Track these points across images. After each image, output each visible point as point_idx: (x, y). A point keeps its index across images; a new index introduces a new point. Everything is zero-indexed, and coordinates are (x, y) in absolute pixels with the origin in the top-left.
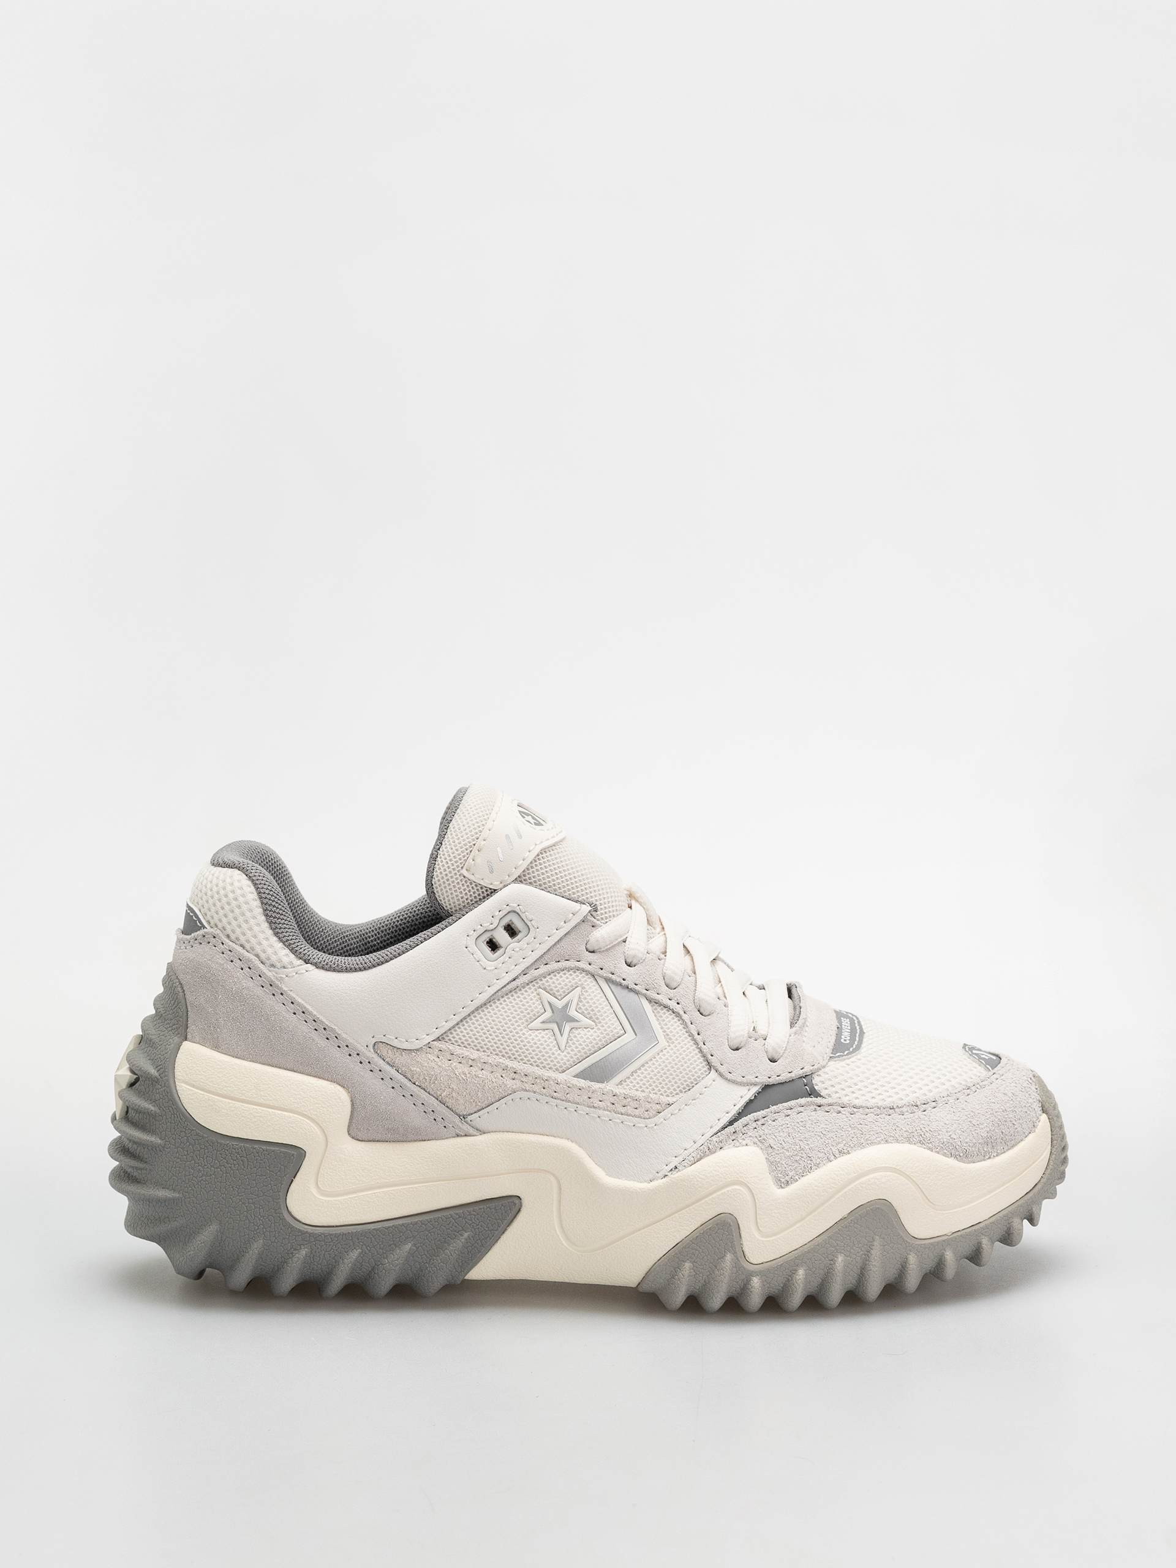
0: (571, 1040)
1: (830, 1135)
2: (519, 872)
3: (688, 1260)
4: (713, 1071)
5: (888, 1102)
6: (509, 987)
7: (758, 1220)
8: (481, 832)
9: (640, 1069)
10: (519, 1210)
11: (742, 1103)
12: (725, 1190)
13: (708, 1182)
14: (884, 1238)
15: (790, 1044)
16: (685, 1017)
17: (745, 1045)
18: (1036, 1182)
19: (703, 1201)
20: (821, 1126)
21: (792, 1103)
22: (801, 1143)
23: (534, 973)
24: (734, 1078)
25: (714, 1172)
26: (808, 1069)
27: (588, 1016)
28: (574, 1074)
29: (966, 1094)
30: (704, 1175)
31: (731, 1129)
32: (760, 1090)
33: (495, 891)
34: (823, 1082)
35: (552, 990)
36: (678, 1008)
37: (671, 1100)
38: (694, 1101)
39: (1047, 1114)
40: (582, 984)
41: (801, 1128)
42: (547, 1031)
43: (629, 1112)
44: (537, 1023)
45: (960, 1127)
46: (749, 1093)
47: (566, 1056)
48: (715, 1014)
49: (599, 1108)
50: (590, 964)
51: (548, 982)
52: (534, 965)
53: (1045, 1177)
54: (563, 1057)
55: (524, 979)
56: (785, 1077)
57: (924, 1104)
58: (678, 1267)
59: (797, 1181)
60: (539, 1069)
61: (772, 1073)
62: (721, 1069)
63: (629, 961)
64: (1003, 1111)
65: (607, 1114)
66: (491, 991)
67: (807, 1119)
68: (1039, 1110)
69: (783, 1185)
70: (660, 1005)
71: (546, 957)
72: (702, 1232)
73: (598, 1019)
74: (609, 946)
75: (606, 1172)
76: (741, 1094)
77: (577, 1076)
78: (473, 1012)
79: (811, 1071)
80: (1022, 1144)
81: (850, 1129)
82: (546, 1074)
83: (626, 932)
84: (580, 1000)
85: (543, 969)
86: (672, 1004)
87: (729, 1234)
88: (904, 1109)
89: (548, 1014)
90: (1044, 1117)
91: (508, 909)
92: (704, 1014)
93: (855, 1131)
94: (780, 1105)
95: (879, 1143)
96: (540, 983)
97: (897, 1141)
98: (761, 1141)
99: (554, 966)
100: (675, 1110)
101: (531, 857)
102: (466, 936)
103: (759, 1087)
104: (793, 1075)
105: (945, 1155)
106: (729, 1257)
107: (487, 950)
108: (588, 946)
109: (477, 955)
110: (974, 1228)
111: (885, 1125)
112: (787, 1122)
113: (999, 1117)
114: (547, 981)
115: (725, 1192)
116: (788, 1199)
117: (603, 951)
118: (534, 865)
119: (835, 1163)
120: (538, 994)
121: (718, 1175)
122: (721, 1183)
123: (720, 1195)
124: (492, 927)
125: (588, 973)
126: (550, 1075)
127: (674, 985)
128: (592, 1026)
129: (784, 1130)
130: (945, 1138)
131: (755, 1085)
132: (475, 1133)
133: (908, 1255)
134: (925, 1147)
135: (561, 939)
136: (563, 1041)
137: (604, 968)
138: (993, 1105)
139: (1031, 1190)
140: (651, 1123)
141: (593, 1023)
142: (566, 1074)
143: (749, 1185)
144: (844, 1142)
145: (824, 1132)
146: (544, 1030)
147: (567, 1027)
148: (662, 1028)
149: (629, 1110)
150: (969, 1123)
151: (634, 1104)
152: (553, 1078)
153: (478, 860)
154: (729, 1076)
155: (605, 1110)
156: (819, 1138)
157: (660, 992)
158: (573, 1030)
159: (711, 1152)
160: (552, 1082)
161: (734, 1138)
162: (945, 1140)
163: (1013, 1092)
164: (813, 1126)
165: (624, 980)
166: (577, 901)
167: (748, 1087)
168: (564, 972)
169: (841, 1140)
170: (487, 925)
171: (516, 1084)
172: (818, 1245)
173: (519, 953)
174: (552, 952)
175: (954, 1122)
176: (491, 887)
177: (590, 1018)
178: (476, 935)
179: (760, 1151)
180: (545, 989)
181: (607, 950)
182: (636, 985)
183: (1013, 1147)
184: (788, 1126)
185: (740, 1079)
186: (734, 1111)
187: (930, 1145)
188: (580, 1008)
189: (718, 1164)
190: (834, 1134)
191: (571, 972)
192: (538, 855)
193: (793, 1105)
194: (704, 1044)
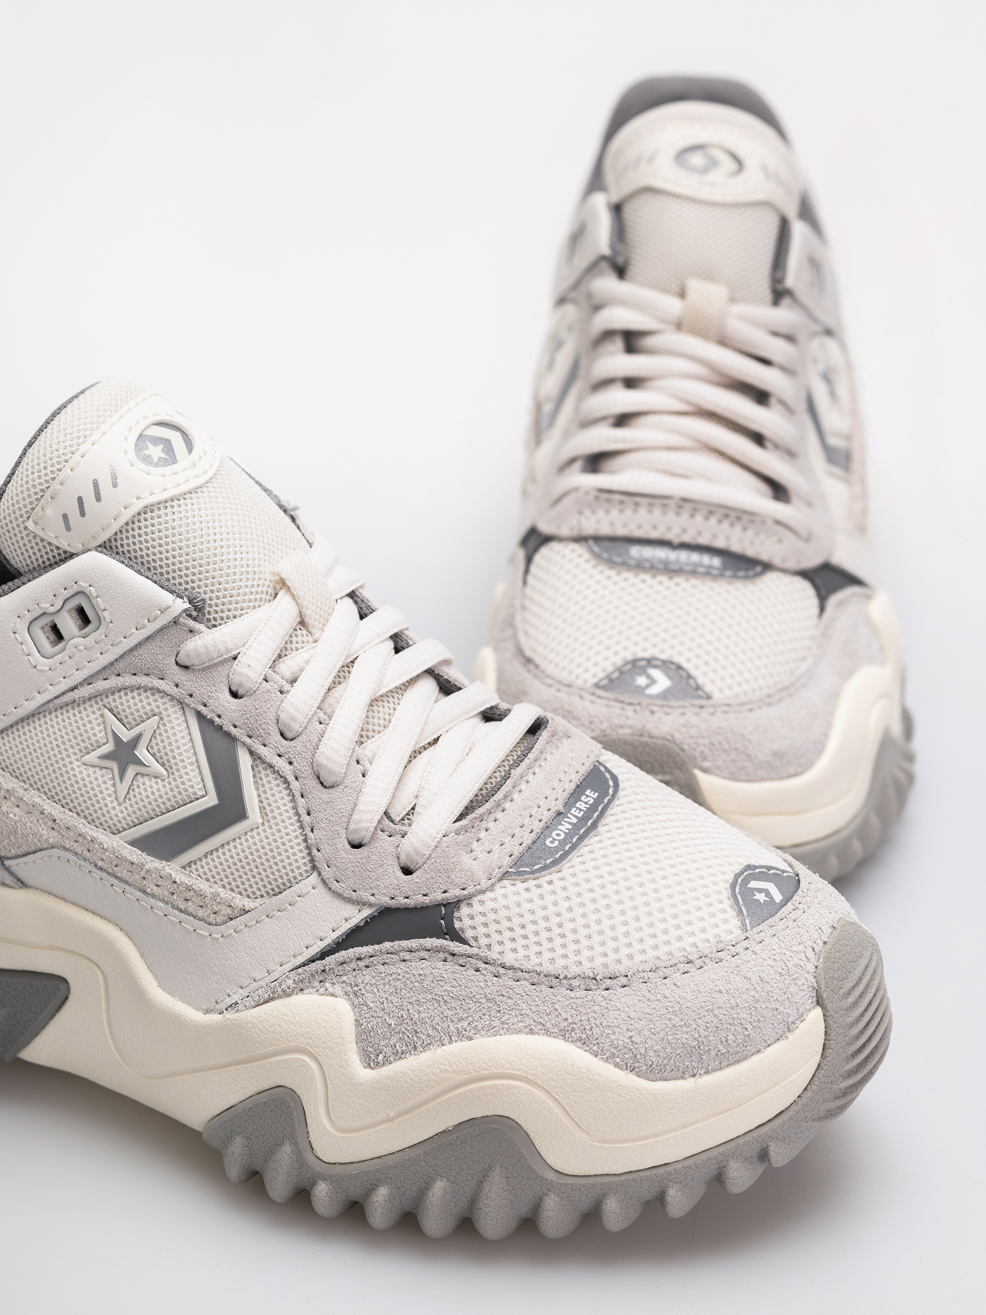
0: (133, 790)
1: (454, 1004)
2: (109, 534)
3: (241, 1133)
4: (315, 874)
5: (556, 967)
6: (64, 699)
7: (330, 1107)
8: (60, 470)
9: (217, 850)
10: (67, 998)
11: (346, 927)
12: (287, 1057)
13: (268, 1038)
14: (507, 1168)
15: (439, 850)
16: (295, 785)
17: (370, 842)
18: (783, 1109)
19: (261, 1063)
20: (446, 987)
21: (414, 943)
22: (410, 1007)
23: (100, 685)
24: (340, 891)
25: (277, 1026)
26: (454, 893)
27: (160, 761)
28: (130, 838)
29: (682, 971)
30: (264, 1027)
31: (318, 965)
32: (377, 914)
33: (72, 556)
34: (472, 917)
35: (119, 713)
36: (287, 770)
37: (248, 904)
38: (279, 913)
39: (823, 1008)
40: (160, 713)
41: (417, 984)
42: (104, 771)
43: (191, 909)
44: (92, 757)
45: (651, 1026)
46: (358, 916)
47: (122, 812)
48: (340, 787)
49: (153, 896)
50: (177, 686)
51: (116, 701)
52: (103, 672)
53: (801, 1102)
54: (118, 812)
55: (86, 691)
56: (418, 900)
57: (610, 978)
58: (229, 1139)
59: (391, 1063)
60: (85, 822)
61: (397, 893)
62: (327, 873)
63: (234, 689)
64: (732, 1008)
65: (161, 907)
66: (40, 700)
67: (428, 973)
68: (810, 1002)
69: (372, 1065)
70: (264, 762)
71: (119, 666)
72: (256, 1104)
73: (171, 768)
74: (207, 664)
75: (158, 982)
76: (347, 915)
77: (134, 843)
78: (17, 723)
79: (456, 897)
80: (756, 1058)
81: (484, 1001)
82: (90, 833)
83: (240, 644)
84: (154, 736)
85: (113, 682)
86: (281, 764)
87: (288, 1118)
88: (575, 983)
89: (109, 747)
90: (818, 1011)
91: (76, 588)
92: (325, 785)
93: (491, 1005)
94: (397, 943)
95: (519, 1032)
96: (106, 701)
97: (548, 1033)
98: (354, 994)
99: (128, 680)
100: (252, 920)
101: (127, 516)
102: (15, 617)
103: (374, 910)
104: (427, 900)
105: (617, 1065)
106: (287, 1148)
107: (44, 639)
108: (178, 659)
109: (26, 646)
110: (655, 1171)
111: (538, 1003)
112: (399, 971)
113: (722, 1017)
114: (114, 700)
115: (286, 1059)
116: (372, 1087)
117: (198, 670)
118: (129, 528)
119: (448, 1048)
120: (102, 716)
121: (281, 1033)
122: (283, 1045)
123: (280, 1062)
124: (53, 609)
125: (173, 698)
126: (95, 835)
127: (290, 736)
128: (163, 776)
129: (392, 982)
130: (622, 1039)
131: (371, 905)
132: (13, 884)
133: (544, 1195)
134: (587, 1048)
135: (139, 645)
136: (123, 788)
137: (194, 695)
138: (717, 995)
139: (769, 1121)
140: (217, 932)
141: (165, 773)
142: (121, 838)
143: (319, 1058)
144: (470, 1019)
145: (446, 998)
146: (101, 768)
147: (131, 771)
148: (259, 796)
149: (191, 907)
150: (667, 1022)
151: (198, 901)
152: (99, 841)
153: (49, 511)
154: (335, 886)
155: (160, 900)
156: (436, 1005)
157: (266, 743)
158: (139, 776)
159: (286, 994)
160: (97, 846)
161: (321, 978)
162: (621, 1043)
163: (761, 975)
164: (433, 985)
165: (219, 716)
166: (172, 592)
167: (359, 907)
168: (138, 691)
169: (466, 1015)
170: (46, 606)
171: (53, 837)
172: (408, 1160)
173: (82, 654)
174: (127, 660)
175: (644, 1015)
176: (68, 549)
177: (163, 765)
178: (29, 617)
179: (349, 1008)
180: (111, 710)
181: (204, 670)
182: (235, 726)
183: (738, 1061)
184: (398, 977)
185: (348, 893)
186: (331, 938)
187: (595, 1048)
188: (152, 747)
189: (284, 1017)
190: (459, 1002)
191: (149, 693)
192: (139, 514)
193: (414, 946)
194: (312, 831)
